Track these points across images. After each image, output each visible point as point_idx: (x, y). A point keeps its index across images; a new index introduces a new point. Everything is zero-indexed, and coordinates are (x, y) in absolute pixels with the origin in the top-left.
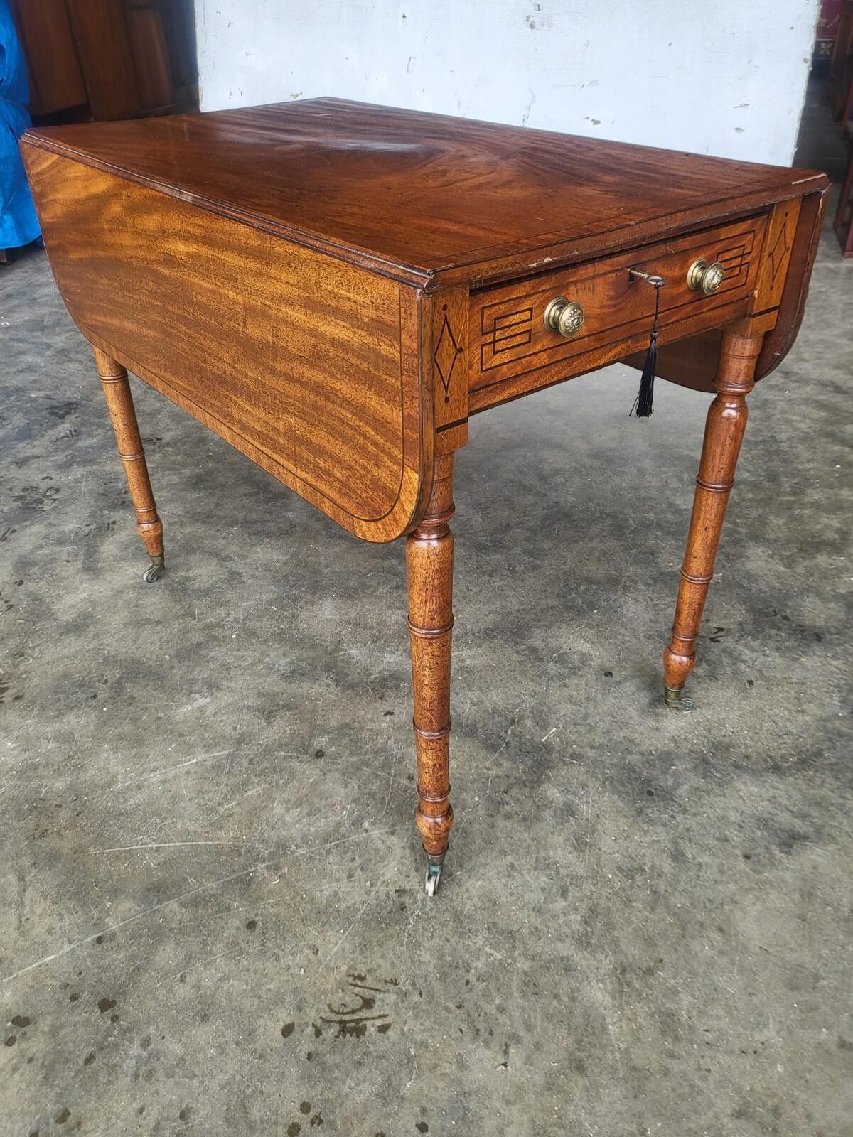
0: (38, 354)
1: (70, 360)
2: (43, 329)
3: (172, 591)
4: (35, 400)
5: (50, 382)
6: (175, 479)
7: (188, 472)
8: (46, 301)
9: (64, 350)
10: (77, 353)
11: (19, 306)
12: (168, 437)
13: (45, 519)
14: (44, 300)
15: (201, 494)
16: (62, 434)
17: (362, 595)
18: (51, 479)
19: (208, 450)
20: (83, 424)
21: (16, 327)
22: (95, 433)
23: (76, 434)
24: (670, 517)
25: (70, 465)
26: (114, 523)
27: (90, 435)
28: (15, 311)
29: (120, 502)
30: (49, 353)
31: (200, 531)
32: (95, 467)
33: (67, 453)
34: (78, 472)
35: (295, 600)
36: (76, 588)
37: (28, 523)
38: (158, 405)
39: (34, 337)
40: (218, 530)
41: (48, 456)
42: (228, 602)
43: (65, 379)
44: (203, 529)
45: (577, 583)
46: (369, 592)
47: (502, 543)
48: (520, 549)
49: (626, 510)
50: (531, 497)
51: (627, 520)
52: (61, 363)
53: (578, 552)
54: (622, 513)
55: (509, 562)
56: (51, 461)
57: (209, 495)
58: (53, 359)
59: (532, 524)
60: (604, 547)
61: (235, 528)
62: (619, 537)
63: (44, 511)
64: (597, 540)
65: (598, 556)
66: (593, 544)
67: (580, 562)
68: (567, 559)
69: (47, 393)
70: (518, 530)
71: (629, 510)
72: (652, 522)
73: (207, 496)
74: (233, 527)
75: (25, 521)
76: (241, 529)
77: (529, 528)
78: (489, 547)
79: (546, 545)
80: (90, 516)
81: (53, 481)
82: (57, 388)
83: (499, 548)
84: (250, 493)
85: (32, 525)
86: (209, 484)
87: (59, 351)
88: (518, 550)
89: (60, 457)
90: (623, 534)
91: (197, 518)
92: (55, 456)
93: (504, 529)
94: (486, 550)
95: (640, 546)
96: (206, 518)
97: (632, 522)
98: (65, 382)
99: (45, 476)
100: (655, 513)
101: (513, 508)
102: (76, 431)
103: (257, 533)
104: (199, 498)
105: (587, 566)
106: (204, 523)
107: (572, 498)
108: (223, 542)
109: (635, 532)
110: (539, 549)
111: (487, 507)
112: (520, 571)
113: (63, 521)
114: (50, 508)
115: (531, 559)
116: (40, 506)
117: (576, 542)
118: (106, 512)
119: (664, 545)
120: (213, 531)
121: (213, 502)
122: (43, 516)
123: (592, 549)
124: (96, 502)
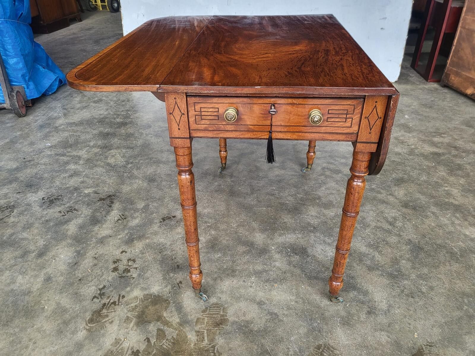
0: (76, 163)
1: (96, 166)
2: (71, 146)
3: (244, 333)
4: (88, 195)
5: (91, 182)
8: (64, 128)
9: (88, 159)
10: (97, 161)
11: (50, 132)
12: (178, 214)
13: (137, 285)
14: (61, 127)
15: (219, 255)
16: (116, 219)
17: (354, 321)
18: (126, 252)
19: (206, 222)
20: (125, 209)
21: (55, 146)
22: (135, 215)
23: (123, 217)
25: (133, 241)
26: (181, 282)
27: (133, 218)
28: (50, 136)
29: (176, 267)
30: (81, 162)
31: (234, 283)
32: (147, 241)
33: (126, 232)
34: (139, 246)
35: (320, 331)
37: (128, 289)
38: (160, 193)
39: (68, 152)
40: (244, 281)
41: (116, 235)
42: (282, 338)
43: (99, 179)
44: (235, 281)
45: (460, 297)
46: (357, 319)
47: (402, 272)
48: (414, 275)
49: (446, 242)
50: (394, 238)
51: (452, 249)
52: (92, 168)
53: (445, 274)
54: (446, 243)
55: (415, 285)
56: (119, 239)
57: (224, 254)
58: (86, 166)
59: (408, 256)
60: (455, 269)
61: (253, 278)
62: (457, 261)
63: (134, 278)
64: (447, 264)
65: (457, 275)
66: (448, 267)
67: (450, 281)
68: (442, 280)
69: (94, 189)
70: (404, 262)
71: (448, 241)
72: (465, 248)
73: (224, 255)
74: (252, 278)
75: (126, 287)
76: (257, 279)
77: (408, 260)
78: (397, 276)
79: (425, 270)
80: (163, 279)
81: (128, 254)
82: (97, 185)
83: (403, 275)
84: (246, 251)
85: (132, 290)
86: (220, 247)
87: (87, 160)
88: (413, 276)
89: (123, 235)
90: (457, 259)
91: (227, 273)
92: (119, 235)
93: (395, 261)
94: (397, 278)
95: (472, 266)
96: (232, 272)
97: (455, 249)
98: (100, 181)
99: (121, 250)
100: (462, 242)
101: (390, 246)
102: (123, 215)
103: (267, 281)
104: (219, 257)
105: (457, 284)
106: (233, 276)
107: (414, 236)
108: (252, 290)
109: (462, 256)
110: (423, 274)
111: (377, 247)
112: (425, 292)
113: (149, 285)
114: (136, 275)
115: (425, 282)
116: (129, 274)
117: (438, 267)
118: (172, 274)
120: (242, 282)
121: (230, 260)
122: (135, 282)
123: (450, 271)
124: (161, 267)
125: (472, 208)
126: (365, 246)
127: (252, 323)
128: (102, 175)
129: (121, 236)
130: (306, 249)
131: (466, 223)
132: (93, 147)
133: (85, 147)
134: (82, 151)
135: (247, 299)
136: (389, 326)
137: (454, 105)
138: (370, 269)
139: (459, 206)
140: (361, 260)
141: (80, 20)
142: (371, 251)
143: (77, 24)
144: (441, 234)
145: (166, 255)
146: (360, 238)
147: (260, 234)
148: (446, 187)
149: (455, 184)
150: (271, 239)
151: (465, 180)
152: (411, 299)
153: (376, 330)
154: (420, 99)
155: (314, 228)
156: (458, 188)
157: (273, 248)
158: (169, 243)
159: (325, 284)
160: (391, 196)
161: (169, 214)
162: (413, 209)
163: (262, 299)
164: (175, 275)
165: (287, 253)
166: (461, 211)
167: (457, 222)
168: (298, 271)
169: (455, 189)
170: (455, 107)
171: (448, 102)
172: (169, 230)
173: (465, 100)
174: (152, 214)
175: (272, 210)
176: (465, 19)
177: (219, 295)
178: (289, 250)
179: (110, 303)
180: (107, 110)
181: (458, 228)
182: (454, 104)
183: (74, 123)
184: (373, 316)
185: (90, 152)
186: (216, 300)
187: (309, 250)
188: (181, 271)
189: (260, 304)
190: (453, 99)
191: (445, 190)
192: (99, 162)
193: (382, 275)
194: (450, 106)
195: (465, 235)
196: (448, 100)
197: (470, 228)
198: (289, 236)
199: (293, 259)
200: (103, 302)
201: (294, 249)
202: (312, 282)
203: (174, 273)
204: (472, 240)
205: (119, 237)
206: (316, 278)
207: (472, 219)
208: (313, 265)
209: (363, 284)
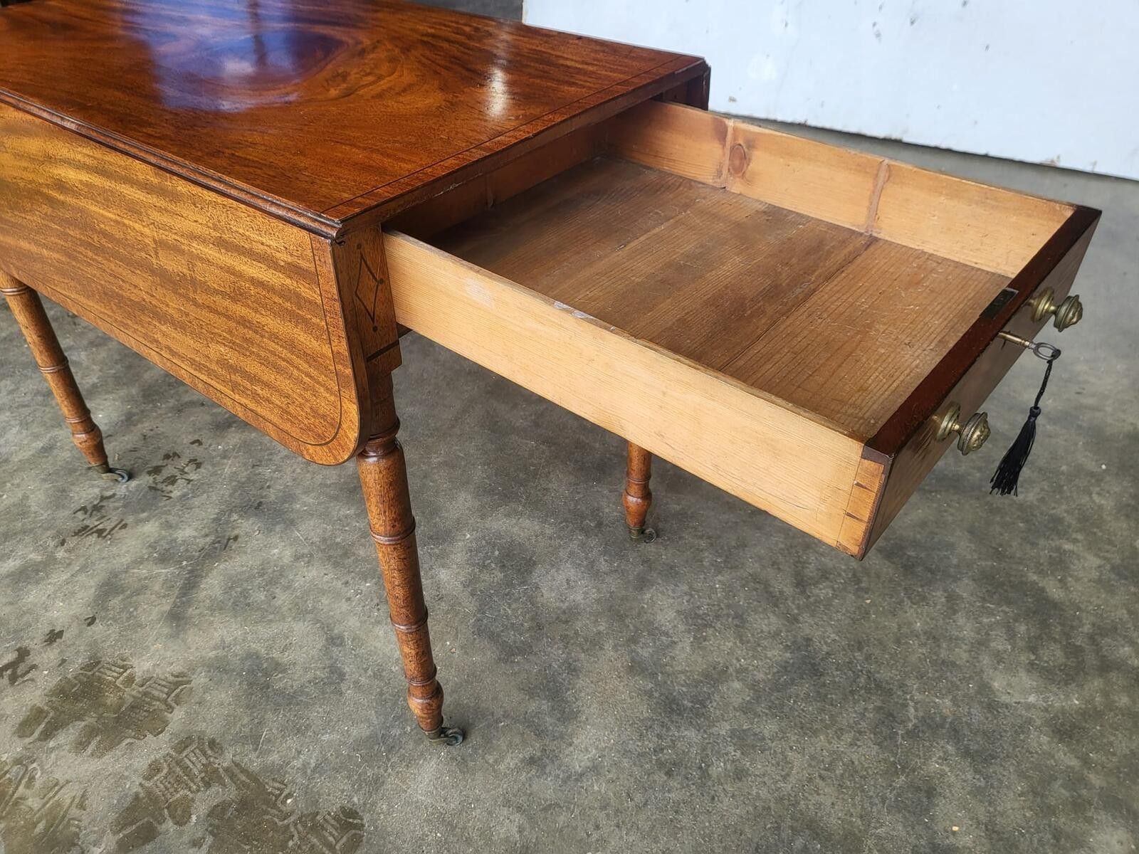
3: (250, 685)
13: (165, 513)
17: (480, 762)
18: (200, 444)
24: (978, 715)
25: (230, 426)
26: (236, 538)
29: (256, 504)
31: (326, 578)
34: (232, 439)
35: (390, 749)
36: (148, 646)
37: (145, 515)
42: (308, 727)
44: (331, 576)
45: (792, 828)
46: (491, 761)
47: (706, 707)
48: (728, 727)
49: (909, 682)
50: (774, 619)
51: (905, 706)
53: (812, 757)
54: (902, 686)
55: (704, 750)
59: (760, 676)
60: (855, 757)
61: (368, 584)
62: (885, 739)
63: (170, 498)
64: (848, 737)
65: (842, 775)
66: (841, 746)
67: (810, 780)
68: (792, 768)
70: (737, 685)
71: (913, 684)
72: (944, 718)
74: (366, 582)
75: (143, 511)
76: (375, 588)
77: (754, 686)
78: (684, 710)
79: (769, 728)
80: (214, 520)
81: (201, 449)
83: (698, 715)
85: (148, 520)
88: (724, 729)
90: (893, 736)
91: (331, 553)
93: (716, 676)
94: (679, 715)
95: (913, 770)
96: (341, 556)
97: (912, 710)
99: (196, 437)
100: (954, 700)
101: (741, 636)
104: (346, 516)
105: (818, 794)
106: (336, 565)
107: (833, 636)
108: (344, 606)
109: (912, 734)
110: (755, 734)
111: (706, 626)
112: (715, 775)
113: (182, 521)
114: (179, 494)
115: (738, 754)
116: (170, 488)
117: (815, 733)
118: (235, 516)
119: (953, 779)
120: (340, 583)
121: (360, 529)
122: (165, 506)
123: (836, 756)
124: (231, 496)
125: (1094, 625)
126: (678, 612)
127: (284, 671)
130: (535, 563)
131: (1024, 658)
135: (318, 621)
136: (545, 809)
138: (636, 668)
139: (1055, 605)
140: (633, 640)
142: (681, 627)
144: (914, 658)
145: (260, 474)
146: (685, 588)
147: (469, 497)
148: (1075, 541)
149: (1110, 542)
150: (483, 517)
152: (660, 777)
153: (507, 803)
155: (600, 524)
156: (1108, 555)
157: (469, 536)
159: (500, 659)
162: (904, 566)
163: (346, 634)
164: (240, 521)
165: (487, 557)
166: (1043, 622)
167: (999, 643)
168: (469, 606)
169: (1097, 555)
175: (547, 453)
177: (277, 591)
178: (497, 553)
179: (95, 529)
181: (986, 660)
184: (533, 772)
186: (263, 598)
187: (539, 570)
188: (256, 515)
189: (334, 641)
191: (1058, 549)
193: (649, 694)
195: (984, 688)
197: (1022, 674)
198: (526, 523)
199: (485, 576)
200: (87, 522)
201: (508, 555)
202: (477, 641)
203: (241, 516)
204: (992, 707)
205: (215, 411)
206: (494, 637)
207: (1059, 653)
208: (514, 606)
209: (583, 694)
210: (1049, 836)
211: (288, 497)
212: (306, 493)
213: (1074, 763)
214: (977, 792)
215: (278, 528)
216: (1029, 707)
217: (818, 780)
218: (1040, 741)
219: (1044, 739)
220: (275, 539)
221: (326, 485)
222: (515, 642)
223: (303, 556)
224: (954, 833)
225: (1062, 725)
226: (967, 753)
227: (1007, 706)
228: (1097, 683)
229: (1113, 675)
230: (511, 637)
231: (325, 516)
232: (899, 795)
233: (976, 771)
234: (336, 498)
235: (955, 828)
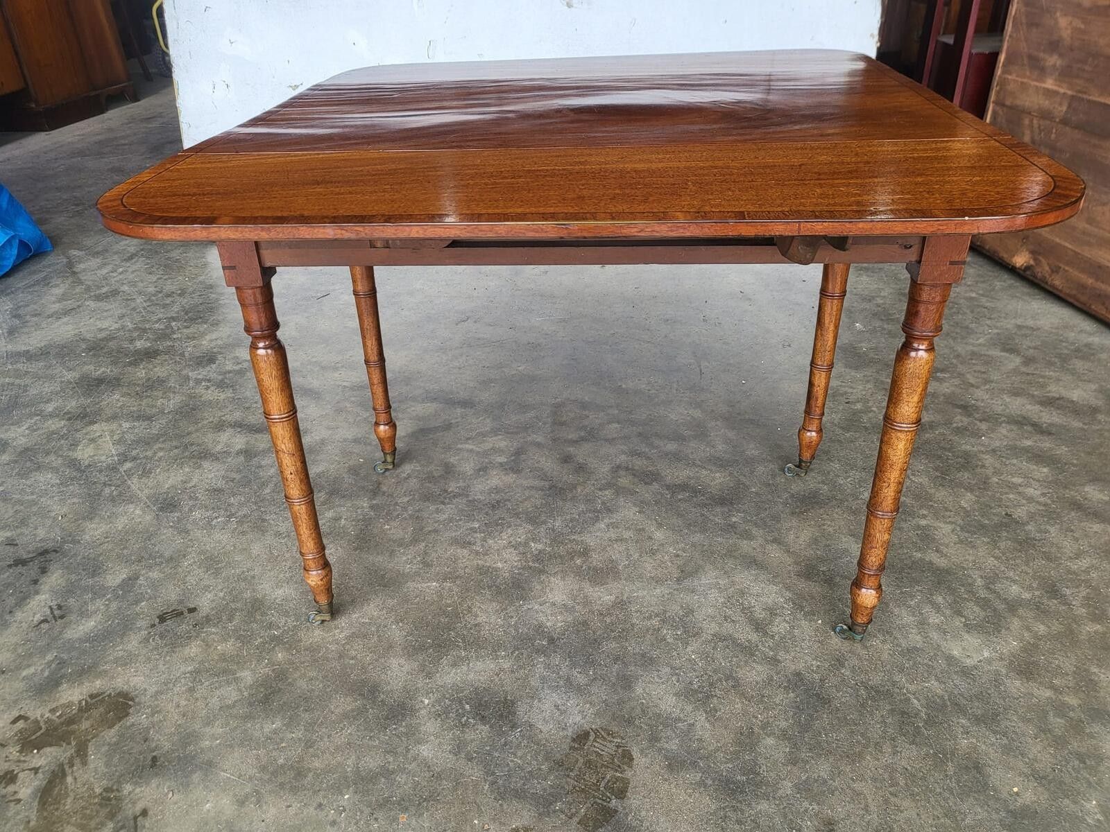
1: (39, 468)
5: (11, 512)
6: (230, 694)
7: (247, 676)
9: (27, 449)
10: (48, 454)
12: (205, 603)
15: (277, 724)
16: (38, 617)
19: (271, 626)
20: (70, 590)
22: (91, 608)
23: (59, 614)
24: (961, 684)
25: (57, 684)
26: (144, 813)
27: (84, 614)
29: (149, 762)
30: (6, 458)
31: (292, 811)
32: (98, 683)
33: (49, 657)
38: (179, 540)
40: (320, 805)
41: (19, 668)
43: (34, 503)
44: (296, 805)
47: (758, 774)
48: (790, 784)
49: (897, 678)
50: (759, 668)
51: (908, 700)
52: (23, 474)
53: (875, 780)
54: (894, 684)
55: (785, 816)
56: (23, 679)
57: (291, 724)
58: (12, 469)
59: (783, 724)
60: (904, 763)
61: (346, 797)
62: (915, 738)
63: (19, 801)
64: (887, 748)
65: (906, 784)
66: (887, 759)
67: (886, 801)
68: (865, 798)
69: (9, 534)
70: (770, 741)
71: (901, 679)
72: (942, 697)
73: (288, 725)
74: (343, 795)
76: (357, 797)
77: (784, 735)
78: (743, 785)
79: (822, 769)
82: (23, 522)
83: (758, 785)
84: (353, 711)
86: (285, 699)
87: (21, 452)
88: (787, 787)
89: (38, 668)
90: (917, 732)
91: (280, 779)
92: (29, 666)
93: (747, 739)
94: (741, 792)
95: (953, 754)
96: (295, 778)
97: (915, 701)
98: (35, 509)
99: (16, 714)
100: (937, 679)
101: (743, 694)
102: (60, 607)
103: (384, 804)
104: (275, 732)
105: (902, 812)
106: (294, 790)
107: (814, 662)
109: (930, 722)
110: (816, 781)
111: (708, 697)
114: (29, 791)
115: (816, 807)
116: (11, 788)
117: (860, 756)
118: (127, 788)
119: (984, 747)
120: (312, 809)
121: (300, 739)
122: (17, 813)
123: (891, 769)
124: (107, 765)
125: (982, 577)
126: (675, 695)
128: (45, 493)
129: (32, 670)
130: (513, 703)
131: (958, 622)
132: (51, 416)
133: (30, 416)
134: (19, 427)
137: (983, 295)
138: (675, 764)
139: (948, 572)
140: (654, 739)
141: (136, 99)
142: (689, 708)
143: (125, 107)
144: (885, 656)
145: (133, 725)
146: (668, 670)
147: (402, 661)
148: (924, 517)
149: (947, 510)
150: (429, 675)
151: (974, 498)
154: (900, 280)
155: (552, 640)
156: (953, 520)
157: (427, 702)
158: (154, 689)
159: (540, 814)
160: (775, 546)
161: (181, 602)
162: (825, 582)
164: (138, 790)
165: (460, 716)
166: (949, 588)
167: (935, 619)
168: (474, 772)
169: (946, 523)
170: (984, 300)
171: (969, 286)
172: (166, 649)
173: (1013, 282)
174: (137, 602)
175: (456, 589)
176: (1003, 83)
178: (467, 707)
180: (122, 317)
181: (935, 635)
182: (981, 292)
183: (28, 351)
185: (35, 430)
187: (521, 709)
188: (157, 775)
190: (982, 279)
191: (919, 527)
192: (52, 457)
193: (702, 783)
194: (972, 298)
195: (950, 659)
196: (969, 283)
197: (966, 636)
198: (479, 665)
199: (470, 735)
201: (480, 705)
202: (505, 807)
203: (136, 784)
204: (966, 672)
205: (24, 673)
206: (519, 795)
207: (976, 609)
208: (519, 754)
209: (643, 813)
210: (1077, 762)
211: (188, 738)
212: (208, 722)
213: (1049, 693)
214: (1007, 750)
215: (196, 777)
216: (989, 661)
217: (892, 799)
218: (1015, 685)
219: (1018, 683)
220: (198, 793)
221: (228, 707)
222: (545, 790)
223: (247, 797)
224: (1017, 794)
225: (1019, 665)
226: (978, 720)
227: (975, 667)
228: (1016, 623)
229: (1021, 611)
230: (537, 787)
231: (247, 741)
232: (958, 782)
233: (995, 732)
234: (248, 717)
235: (1015, 789)
